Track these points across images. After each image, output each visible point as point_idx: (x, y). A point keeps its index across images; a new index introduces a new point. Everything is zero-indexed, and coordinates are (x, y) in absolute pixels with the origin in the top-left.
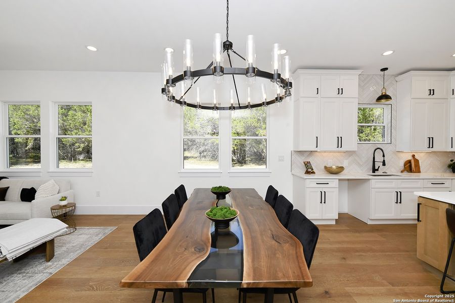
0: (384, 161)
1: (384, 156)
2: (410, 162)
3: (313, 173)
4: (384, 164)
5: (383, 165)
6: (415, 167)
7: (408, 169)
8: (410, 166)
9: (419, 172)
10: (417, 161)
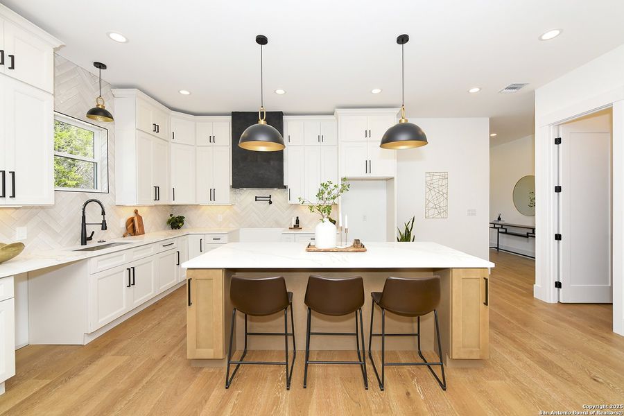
0: (104, 221)
1: (103, 213)
2: (132, 220)
4: (104, 227)
5: (102, 229)
6: (139, 227)
7: (131, 231)
8: (134, 226)
9: (144, 233)
10: (140, 218)
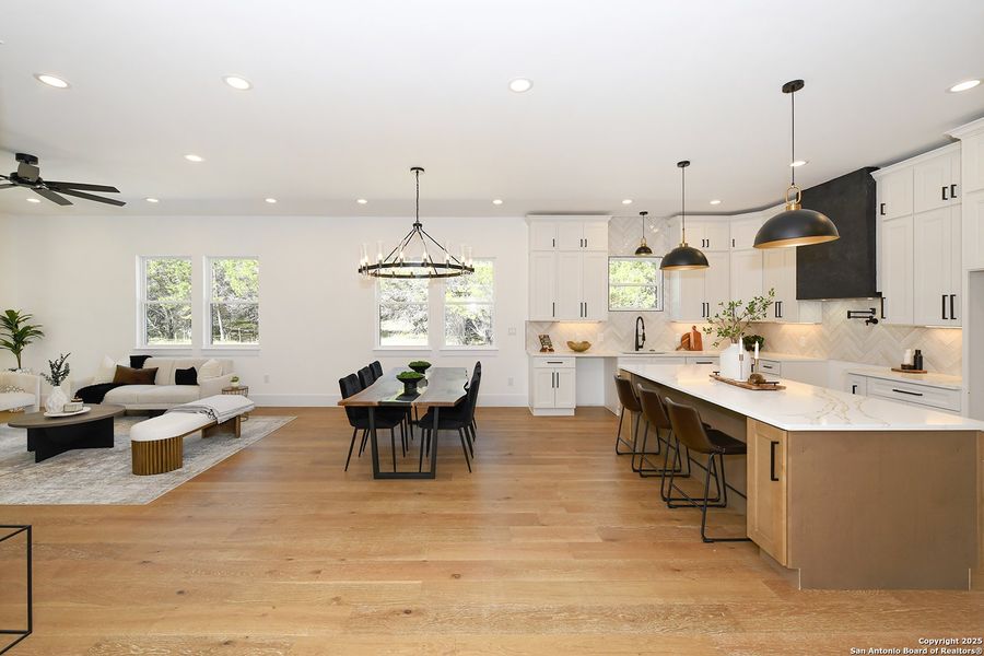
0: (644, 334)
1: (643, 328)
2: (688, 335)
3: (551, 350)
6: (695, 343)
7: (686, 345)
8: (689, 341)
9: (700, 349)
10: (697, 335)
